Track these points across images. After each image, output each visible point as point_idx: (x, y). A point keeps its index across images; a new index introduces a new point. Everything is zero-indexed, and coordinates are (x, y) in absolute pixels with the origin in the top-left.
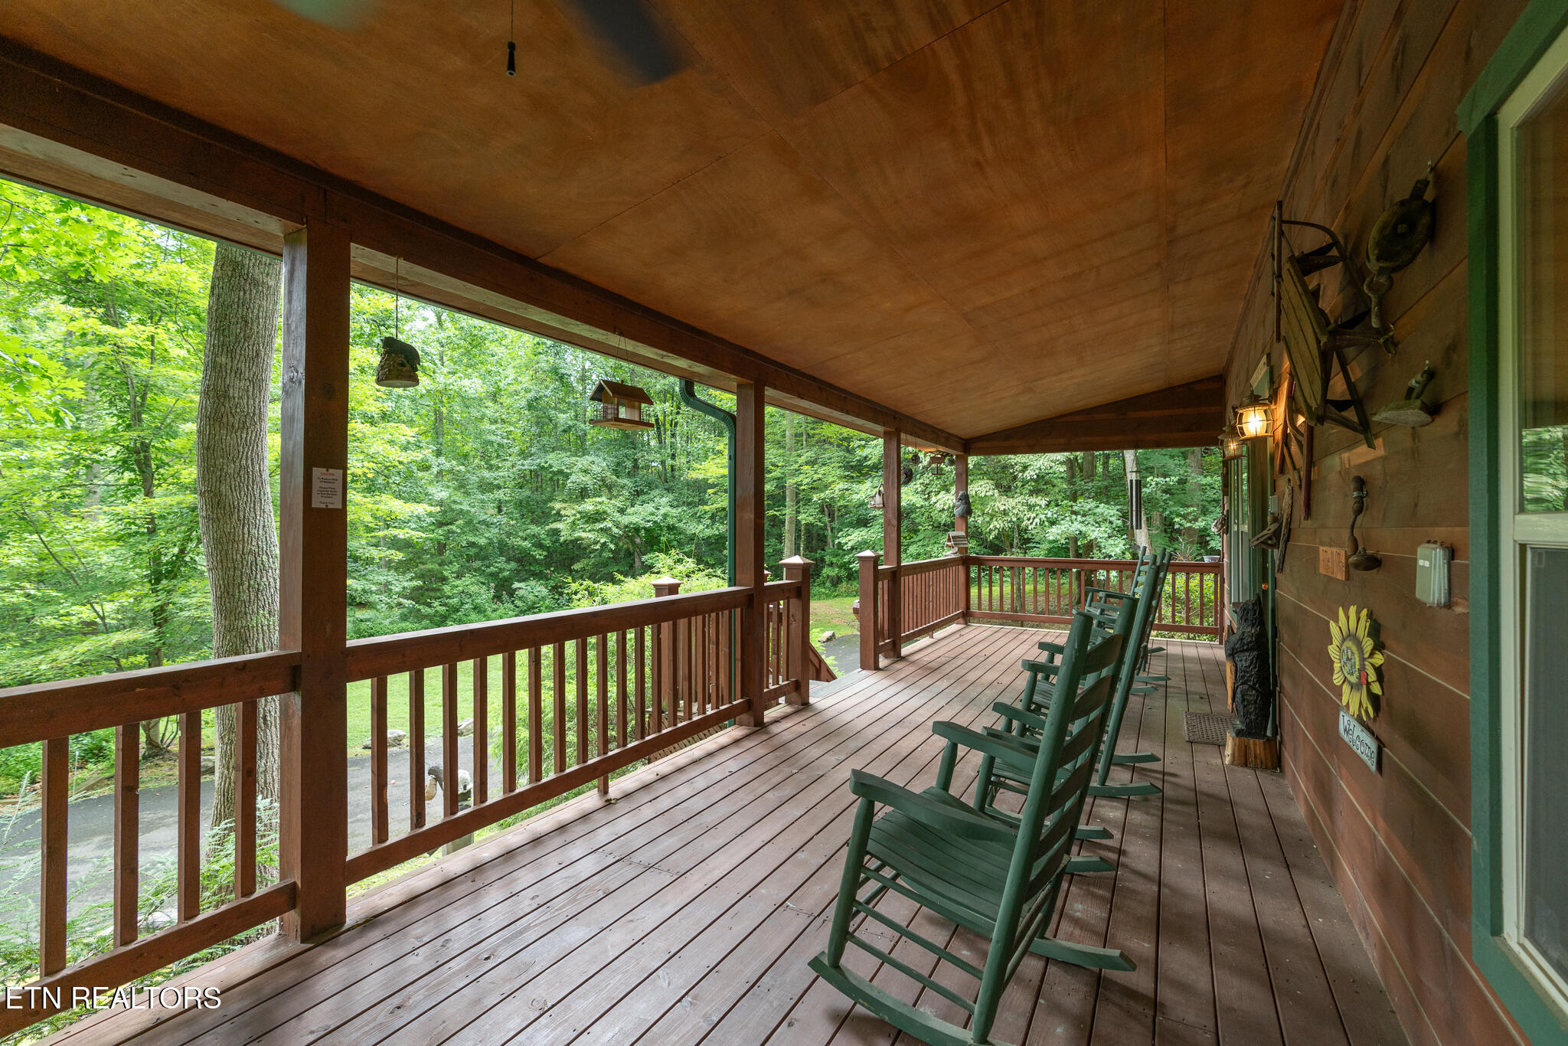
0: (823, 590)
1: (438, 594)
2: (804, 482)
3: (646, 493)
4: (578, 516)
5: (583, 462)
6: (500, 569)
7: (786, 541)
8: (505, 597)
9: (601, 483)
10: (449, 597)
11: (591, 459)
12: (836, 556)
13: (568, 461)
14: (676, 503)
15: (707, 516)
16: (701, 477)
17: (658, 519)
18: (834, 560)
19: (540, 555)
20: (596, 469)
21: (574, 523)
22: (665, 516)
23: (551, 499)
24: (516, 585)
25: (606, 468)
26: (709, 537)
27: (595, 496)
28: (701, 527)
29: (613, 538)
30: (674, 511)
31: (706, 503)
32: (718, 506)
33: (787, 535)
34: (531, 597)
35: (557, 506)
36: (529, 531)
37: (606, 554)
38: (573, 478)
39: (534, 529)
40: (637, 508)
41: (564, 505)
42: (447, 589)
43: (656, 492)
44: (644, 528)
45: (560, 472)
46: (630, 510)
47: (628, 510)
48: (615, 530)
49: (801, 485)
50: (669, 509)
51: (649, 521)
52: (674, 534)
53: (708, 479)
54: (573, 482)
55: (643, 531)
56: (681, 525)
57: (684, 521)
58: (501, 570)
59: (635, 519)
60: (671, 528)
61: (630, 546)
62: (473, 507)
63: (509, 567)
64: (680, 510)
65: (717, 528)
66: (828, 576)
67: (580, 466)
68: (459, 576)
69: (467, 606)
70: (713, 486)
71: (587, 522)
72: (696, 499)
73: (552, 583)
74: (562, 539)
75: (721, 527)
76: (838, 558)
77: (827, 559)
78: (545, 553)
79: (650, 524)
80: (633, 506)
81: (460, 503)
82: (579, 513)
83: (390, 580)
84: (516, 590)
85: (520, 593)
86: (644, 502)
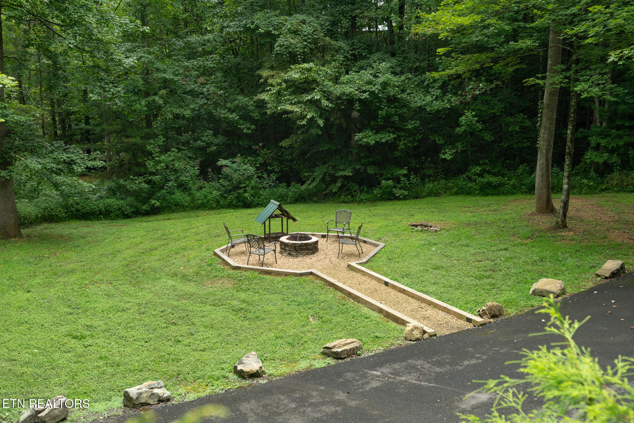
0: (585, 181)
1: (143, 170)
2: (591, 33)
3: (365, 58)
4: (284, 85)
5: (292, 22)
6: (207, 143)
7: (544, 119)
8: (211, 174)
9: (313, 46)
10: (152, 174)
11: (301, 17)
12: (606, 137)
13: (276, 20)
14: (399, 69)
15: (437, 85)
16: (429, 31)
17: (375, 89)
18: (603, 142)
19: (248, 129)
20: (307, 29)
21: (279, 93)
22: (385, 85)
23: (260, 67)
24: (222, 162)
25: (319, 28)
26: (438, 111)
27: (304, 61)
28: (429, 98)
29: (323, 112)
30: (395, 79)
31: (436, 70)
32: (452, 72)
33: (545, 111)
34: (236, 176)
35: (265, 73)
36: (237, 102)
37: (314, 131)
38: (281, 40)
39: (242, 100)
40: (353, 75)
41: (271, 73)
42: (150, 164)
43: (375, 57)
44: (360, 100)
45: (268, 34)
46: (344, 78)
47: (342, 78)
48: (325, 103)
49: (585, 38)
50: (389, 76)
51: (365, 92)
52: (395, 107)
53: (438, 35)
54: (281, 46)
55: (357, 105)
56: (404, 96)
57: (408, 91)
58: (209, 145)
59: (348, 89)
60: (392, 100)
61: (343, 121)
62: (176, 75)
63: (216, 141)
64: (403, 78)
65: (449, 101)
66: (592, 162)
67: (289, 26)
68: (165, 150)
69: (170, 184)
70: (445, 43)
71: (294, 93)
72: (424, 64)
73: (260, 160)
74: (269, 112)
75: (454, 99)
76: (609, 139)
77: (593, 141)
78: (253, 127)
79: (366, 95)
80: (347, 73)
81: (165, 71)
82: (286, 81)
83: (74, 158)
84: (222, 166)
85: (226, 170)
86: (362, 68)
